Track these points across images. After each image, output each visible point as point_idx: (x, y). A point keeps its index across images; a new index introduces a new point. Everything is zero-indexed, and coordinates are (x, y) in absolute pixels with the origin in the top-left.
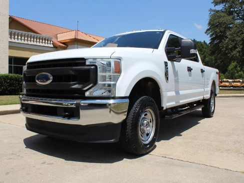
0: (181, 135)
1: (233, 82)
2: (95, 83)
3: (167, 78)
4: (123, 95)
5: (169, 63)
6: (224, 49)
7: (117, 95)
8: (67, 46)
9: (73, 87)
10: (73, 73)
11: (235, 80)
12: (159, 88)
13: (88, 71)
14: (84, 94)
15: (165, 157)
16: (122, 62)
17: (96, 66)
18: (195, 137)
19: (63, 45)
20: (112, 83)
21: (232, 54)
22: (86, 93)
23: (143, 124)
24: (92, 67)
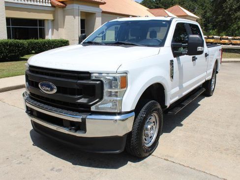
0: (181, 125)
1: (232, 39)
2: (101, 98)
3: (172, 77)
4: (129, 110)
5: (175, 59)
6: (228, 10)
7: (123, 110)
8: (66, 5)
9: (79, 101)
10: (78, 88)
11: (235, 38)
12: (164, 89)
13: (94, 86)
14: (90, 108)
15: (167, 160)
16: (128, 75)
17: (102, 82)
18: (196, 128)
19: (62, 4)
20: (118, 99)
21: (236, 15)
22: (92, 107)
23: (147, 129)
24: (98, 82)
